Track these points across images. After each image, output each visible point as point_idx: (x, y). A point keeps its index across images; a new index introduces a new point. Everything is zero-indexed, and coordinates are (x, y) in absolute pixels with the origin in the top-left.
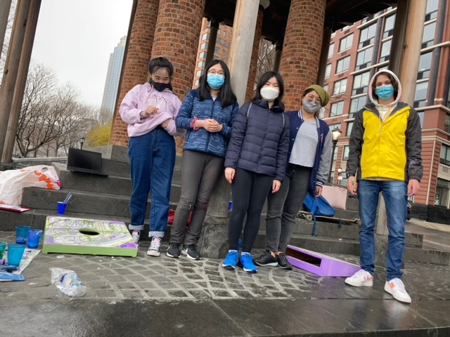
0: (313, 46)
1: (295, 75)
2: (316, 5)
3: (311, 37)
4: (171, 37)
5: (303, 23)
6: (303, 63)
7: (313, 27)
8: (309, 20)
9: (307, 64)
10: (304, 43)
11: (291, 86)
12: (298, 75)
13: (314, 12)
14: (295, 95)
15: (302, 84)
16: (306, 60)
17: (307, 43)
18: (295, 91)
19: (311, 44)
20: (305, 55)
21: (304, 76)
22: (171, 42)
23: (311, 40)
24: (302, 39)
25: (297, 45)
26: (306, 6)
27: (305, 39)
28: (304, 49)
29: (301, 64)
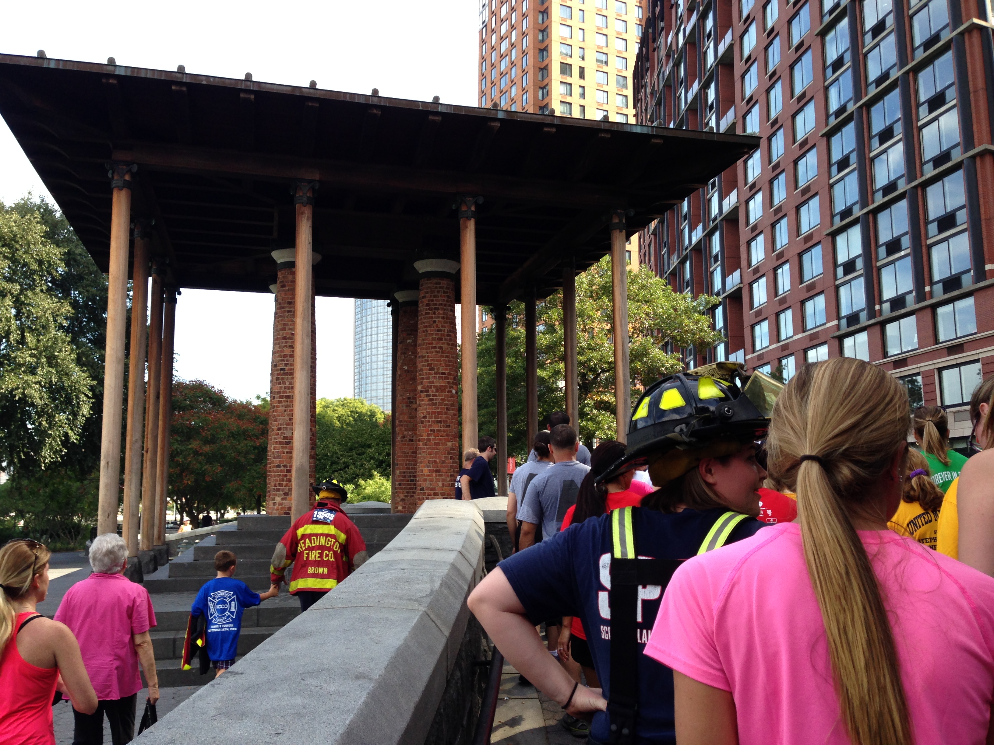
0: (441, 371)
1: (427, 405)
2: (437, 326)
3: (437, 361)
4: (283, 404)
5: (427, 348)
6: (432, 391)
7: (438, 350)
8: (432, 343)
9: (437, 391)
10: (430, 369)
11: (425, 417)
12: (429, 405)
13: (437, 334)
14: (429, 426)
15: (435, 413)
16: (435, 387)
17: (433, 369)
18: (429, 421)
19: (438, 369)
20: (433, 382)
21: (435, 404)
22: (284, 408)
23: (437, 365)
24: (428, 365)
25: (424, 372)
26: (428, 329)
27: (431, 365)
28: (431, 376)
29: (430, 393)
